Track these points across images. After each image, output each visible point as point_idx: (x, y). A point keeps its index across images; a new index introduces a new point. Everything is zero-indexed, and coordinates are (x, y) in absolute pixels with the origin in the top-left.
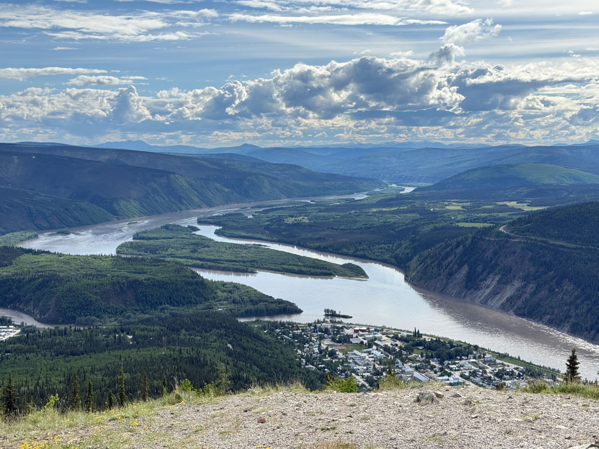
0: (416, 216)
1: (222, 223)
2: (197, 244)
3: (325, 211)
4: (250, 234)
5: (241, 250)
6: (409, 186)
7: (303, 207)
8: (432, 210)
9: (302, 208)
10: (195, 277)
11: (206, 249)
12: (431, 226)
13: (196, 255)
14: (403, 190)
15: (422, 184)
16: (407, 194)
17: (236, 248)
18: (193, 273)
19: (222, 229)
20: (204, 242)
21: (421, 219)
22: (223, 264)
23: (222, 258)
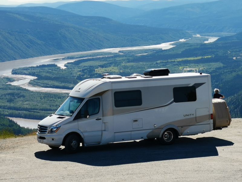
0: (219, 65)
1: (36, 73)
2: (12, 94)
3: (133, 61)
4: (63, 84)
5: (55, 100)
6: (212, 36)
7: (112, 57)
8: (234, 58)
9: (111, 59)
10: (13, 126)
11: (22, 98)
12: (234, 74)
13: (12, 105)
14: (207, 40)
15: (225, 34)
16: (210, 44)
17: (51, 97)
18: (11, 121)
19: (36, 79)
20: (20, 93)
21: (224, 67)
22: (38, 112)
23: (37, 107)
